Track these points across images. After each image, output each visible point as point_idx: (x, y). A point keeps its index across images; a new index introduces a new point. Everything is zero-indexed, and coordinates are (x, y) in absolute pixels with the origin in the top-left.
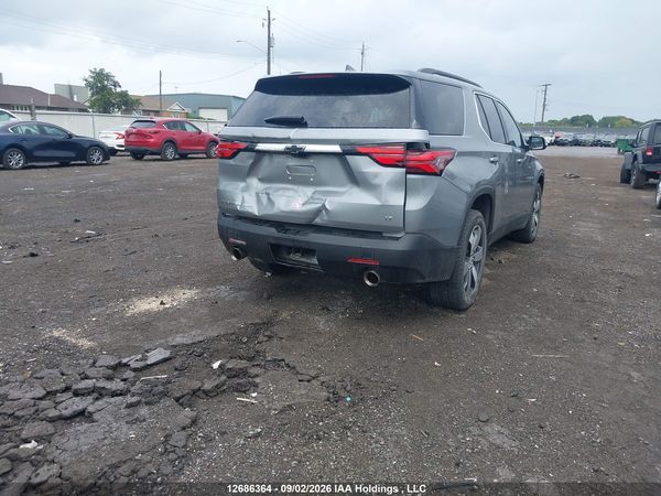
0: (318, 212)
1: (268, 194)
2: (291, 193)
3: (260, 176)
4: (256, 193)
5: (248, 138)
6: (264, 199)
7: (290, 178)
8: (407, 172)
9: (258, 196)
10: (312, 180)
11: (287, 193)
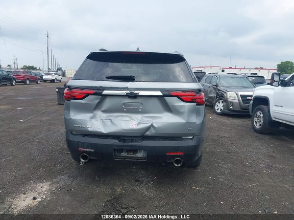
0: (148, 128)
1: (111, 120)
2: (127, 119)
3: (103, 109)
4: (101, 119)
5: (96, 87)
6: (108, 122)
7: (125, 110)
8: (197, 105)
9: (103, 121)
10: (140, 110)
11: (124, 118)
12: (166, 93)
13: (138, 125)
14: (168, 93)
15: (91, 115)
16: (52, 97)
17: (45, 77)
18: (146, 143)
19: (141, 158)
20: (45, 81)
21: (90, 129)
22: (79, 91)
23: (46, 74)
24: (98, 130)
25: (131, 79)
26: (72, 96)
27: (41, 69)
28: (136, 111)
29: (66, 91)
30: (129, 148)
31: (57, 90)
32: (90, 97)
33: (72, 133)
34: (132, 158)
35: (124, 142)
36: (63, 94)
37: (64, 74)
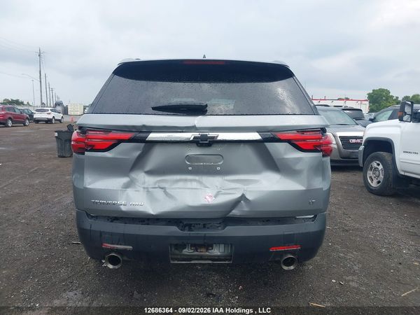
0: (236, 203)
1: (164, 189)
2: (195, 185)
3: (148, 168)
4: (144, 188)
5: (134, 127)
6: (159, 194)
7: (190, 168)
8: (323, 156)
9: (148, 191)
10: (218, 168)
11: (189, 185)
12: (269, 135)
13: (215, 197)
14: (271, 136)
15: (125, 180)
16: (48, 146)
17: (37, 116)
18: (232, 231)
19: (218, 256)
20: (37, 121)
21: (123, 208)
22: (102, 135)
23: (37, 110)
24: (141, 209)
25: (200, 110)
26: (88, 145)
27: (31, 104)
28: (210, 171)
29: (75, 135)
30: (201, 242)
31: (56, 134)
32: (123, 146)
33: (88, 215)
34: (201, 258)
35: (190, 229)
36: (70, 141)
37: (65, 111)
